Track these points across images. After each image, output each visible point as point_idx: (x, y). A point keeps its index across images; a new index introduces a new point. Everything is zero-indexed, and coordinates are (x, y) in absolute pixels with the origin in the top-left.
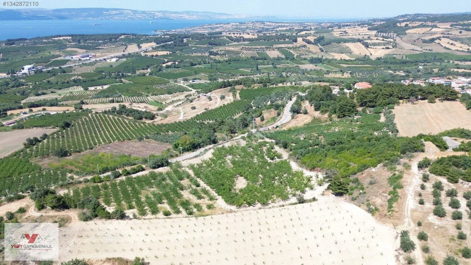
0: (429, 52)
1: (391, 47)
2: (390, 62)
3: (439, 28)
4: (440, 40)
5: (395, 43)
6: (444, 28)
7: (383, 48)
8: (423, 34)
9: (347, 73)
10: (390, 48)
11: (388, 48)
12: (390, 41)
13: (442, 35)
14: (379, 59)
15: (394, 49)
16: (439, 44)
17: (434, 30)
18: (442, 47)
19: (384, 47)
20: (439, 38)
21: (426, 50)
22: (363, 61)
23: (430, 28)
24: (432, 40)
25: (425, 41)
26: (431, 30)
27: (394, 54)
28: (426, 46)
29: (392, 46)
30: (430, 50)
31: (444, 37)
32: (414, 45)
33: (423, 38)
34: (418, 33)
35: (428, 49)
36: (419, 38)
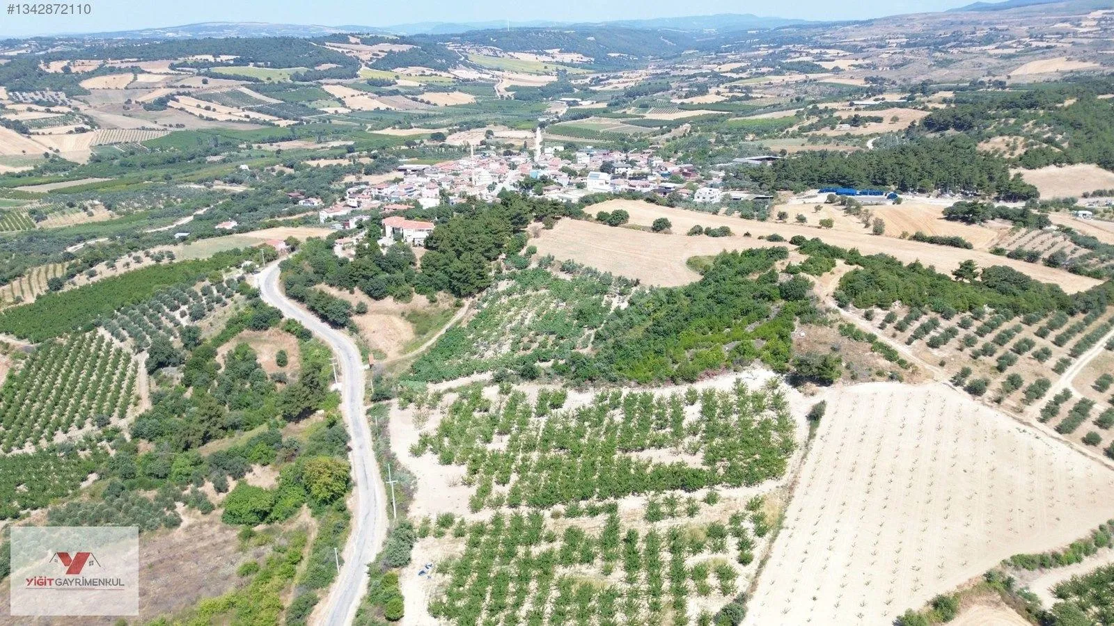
0: (179, 130)
1: (88, 127)
2: (138, 164)
3: (149, 73)
4: (177, 101)
5: (86, 116)
6: (160, 74)
7: (71, 132)
8: (126, 88)
9: (93, 206)
10: (88, 130)
11: (83, 131)
12: (70, 113)
13: (173, 91)
14: (96, 160)
15: (97, 131)
16: (182, 109)
17: (142, 78)
18: (193, 118)
19: (72, 128)
20: (171, 97)
21: (171, 126)
22: (64, 170)
23: (131, 76)
24: (162, 103)
25: (148, 107)
26: (135, 79)
27: (112, 144)
28: (160, 116)
29: (86, 124)
30: (178, 126)
31: (179, 94)
32: (130, 116)
33: (140, 100)
34: (113, 87)
35: (174, 124)
36: (129, 101)
